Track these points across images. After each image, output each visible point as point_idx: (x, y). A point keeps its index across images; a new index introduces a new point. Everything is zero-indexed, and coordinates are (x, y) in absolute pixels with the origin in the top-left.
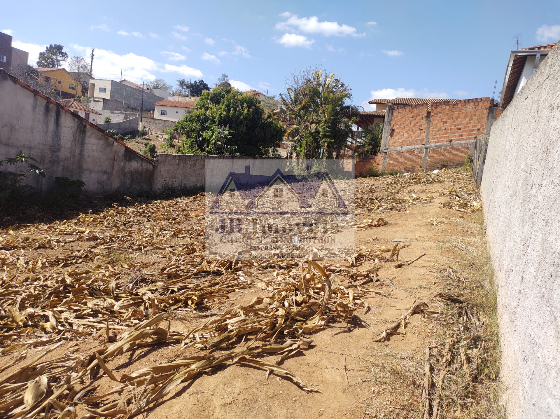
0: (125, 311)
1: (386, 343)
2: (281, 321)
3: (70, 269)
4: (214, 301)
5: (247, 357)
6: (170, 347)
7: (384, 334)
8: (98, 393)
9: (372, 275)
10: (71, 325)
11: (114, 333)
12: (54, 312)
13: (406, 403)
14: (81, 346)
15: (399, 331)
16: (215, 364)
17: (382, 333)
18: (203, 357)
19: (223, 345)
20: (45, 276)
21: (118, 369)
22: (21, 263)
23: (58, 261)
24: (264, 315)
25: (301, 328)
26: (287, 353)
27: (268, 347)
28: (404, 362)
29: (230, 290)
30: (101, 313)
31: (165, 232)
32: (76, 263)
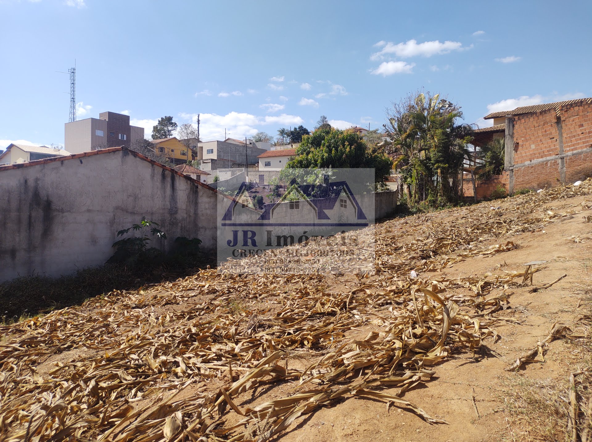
0: (245, 354)
1: (522, 372)
2: (398, 353)
3: (194, 321)
4: (330, 340)
5: (366, 390)
6: (289, 384)
7: (518, 363)
8: (227, 426)
9: (501, 303)
10: (199, 369)
11: (237, 373)
12: (183, 358)
13: (548, 433)
14: (208, 386)
15: (536, 358)
16: (333, 396)
17: (515, 362)
18: (321, 390)
19: (340, 380)
20: (173, 328)
21: (242, 404)
22: (152, 318)
23: (184, 314)
24: (380, 348)
25: (421, 360)
26: (407, 385)
27: (386, 379)
28: (544, 391)
29: (346, 328)
30: (224, 357)
31: (278, 279)
32: (199, 315)
